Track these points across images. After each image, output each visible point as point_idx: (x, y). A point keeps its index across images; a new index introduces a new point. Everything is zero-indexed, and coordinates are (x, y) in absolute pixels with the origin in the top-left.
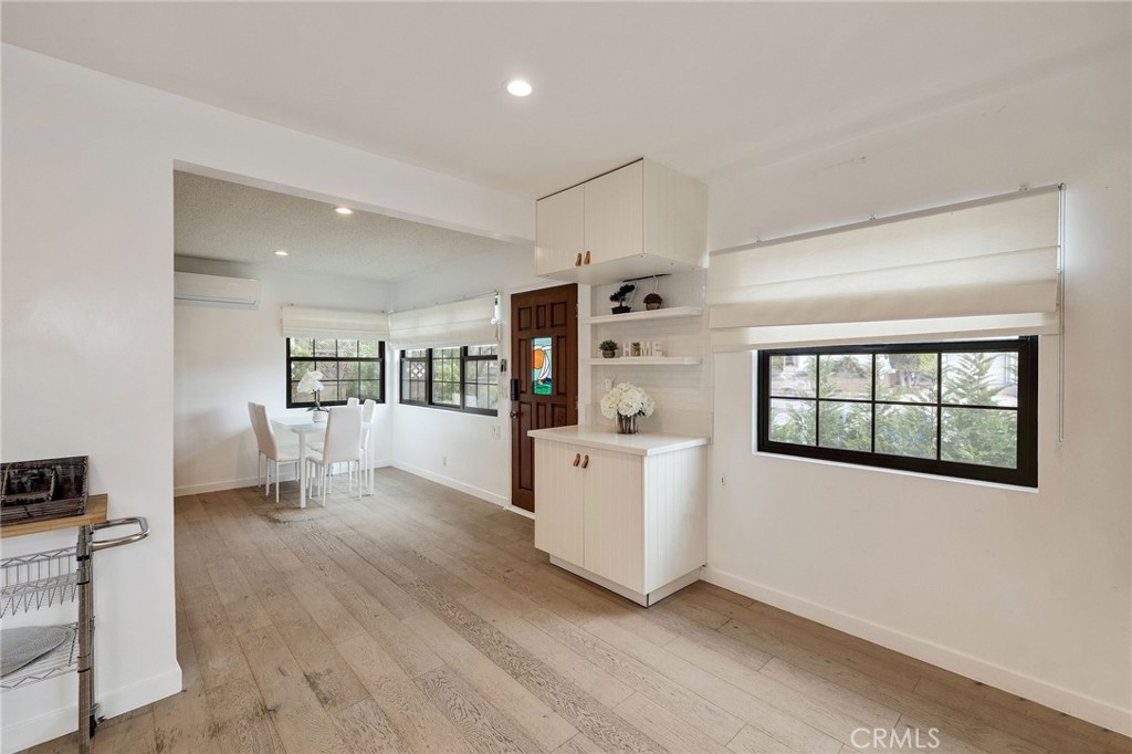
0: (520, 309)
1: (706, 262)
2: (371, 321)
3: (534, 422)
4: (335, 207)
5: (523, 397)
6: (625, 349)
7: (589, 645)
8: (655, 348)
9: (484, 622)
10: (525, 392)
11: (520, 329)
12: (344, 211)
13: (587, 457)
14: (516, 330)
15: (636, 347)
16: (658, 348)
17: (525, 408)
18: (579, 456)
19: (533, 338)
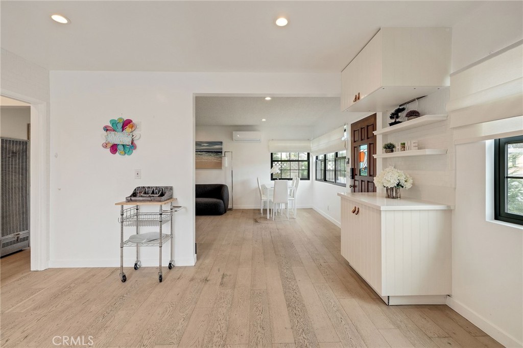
0: (354, 131)
1: (448, 82)
2: (303, 144)
3: (360, 190)
4: (265, 97)
5: (357, 177)
6: (397, 147)
7: (335, 309)
8: (413, 145)
9: (295, 279)
10: (356, 175)
11: (355, 142)
12: (268, 99)
13: (358, 209)
14: (353, 142)
15: (403, 145)
16: (415, 145)
17: (357, 183)
18: (355, 208)
19: (360, 146)
